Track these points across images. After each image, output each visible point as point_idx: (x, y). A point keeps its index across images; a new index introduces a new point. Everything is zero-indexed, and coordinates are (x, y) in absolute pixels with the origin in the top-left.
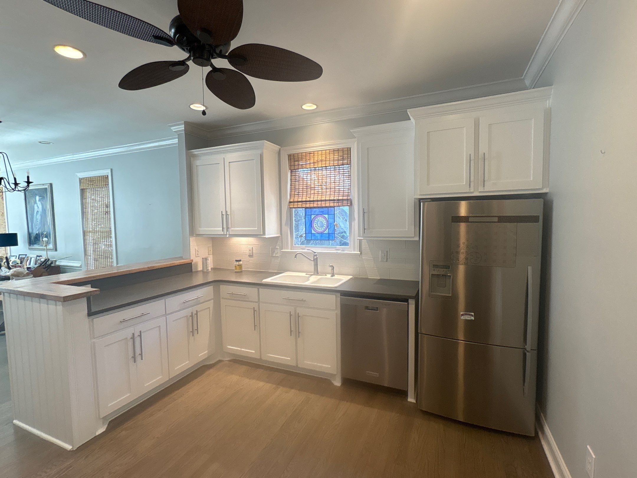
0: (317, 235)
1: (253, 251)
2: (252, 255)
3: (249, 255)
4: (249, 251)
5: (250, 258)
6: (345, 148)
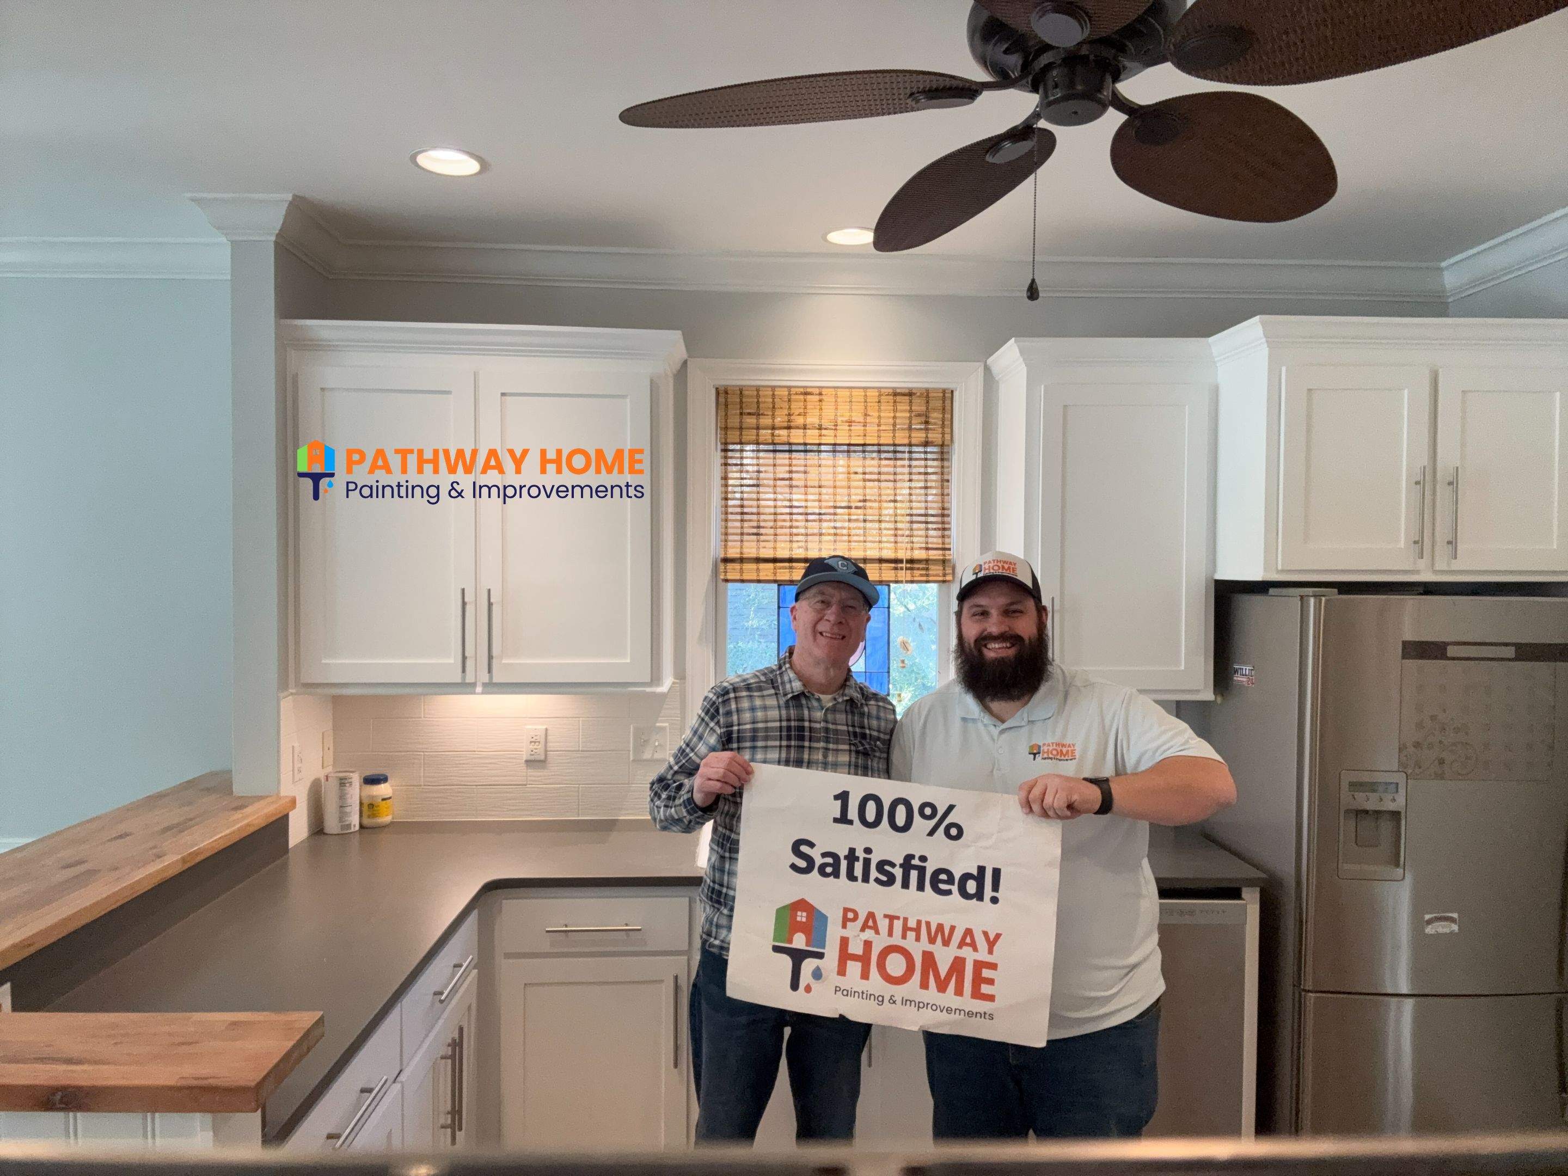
1: (549, 744)
2: (542, 758)
3: (527, 761)
4: (531, 742)
5: (532, 772)
6: (935, 390)
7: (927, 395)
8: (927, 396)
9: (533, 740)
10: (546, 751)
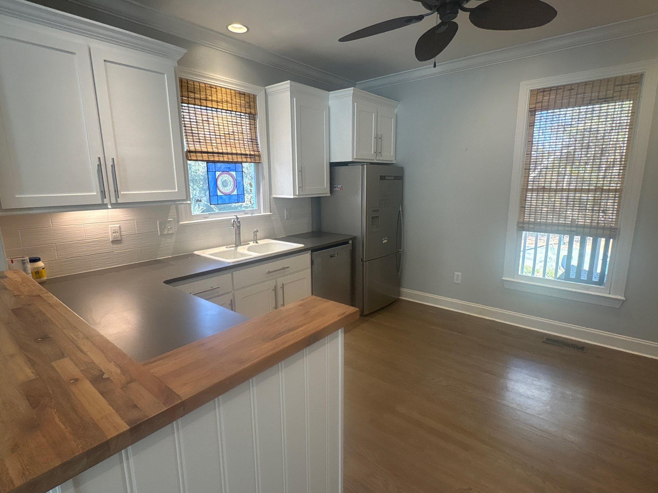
0: (224, 197)
1: (122, 233)
2: (120, 239)
3: (112, 241)
4: (113, 232)
5: (115, 246)
6: (252, 94)
7: (249, 95)
8: (249, 97)
9: (114, 231)
10: (121, 236)
